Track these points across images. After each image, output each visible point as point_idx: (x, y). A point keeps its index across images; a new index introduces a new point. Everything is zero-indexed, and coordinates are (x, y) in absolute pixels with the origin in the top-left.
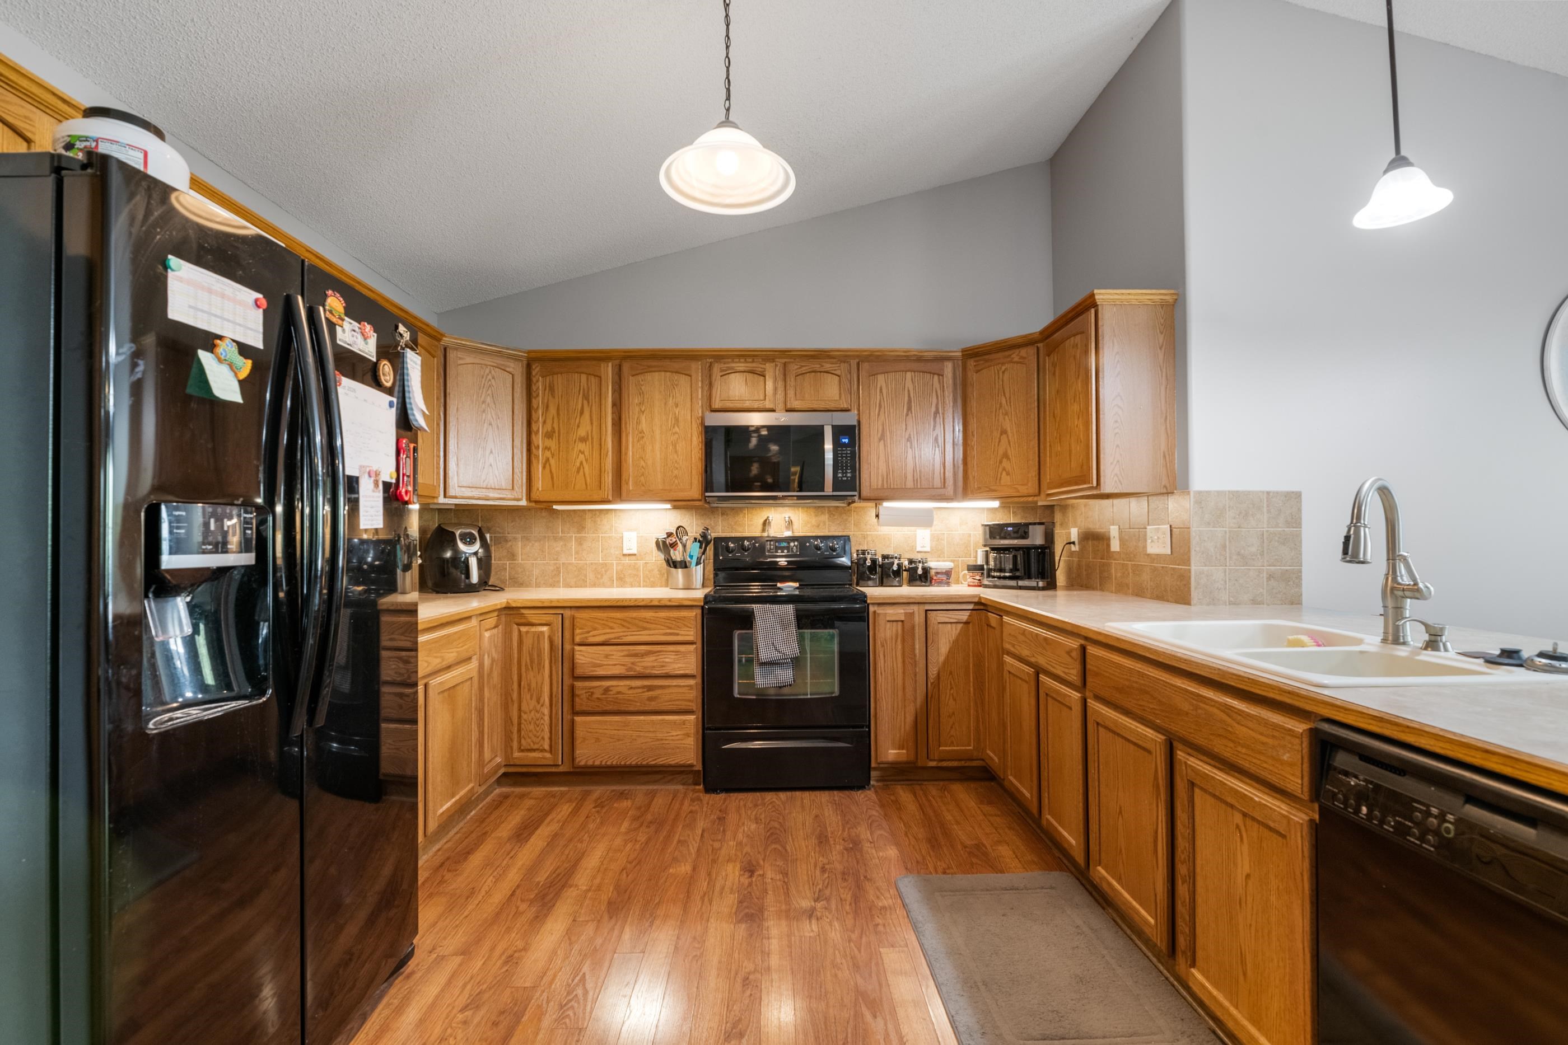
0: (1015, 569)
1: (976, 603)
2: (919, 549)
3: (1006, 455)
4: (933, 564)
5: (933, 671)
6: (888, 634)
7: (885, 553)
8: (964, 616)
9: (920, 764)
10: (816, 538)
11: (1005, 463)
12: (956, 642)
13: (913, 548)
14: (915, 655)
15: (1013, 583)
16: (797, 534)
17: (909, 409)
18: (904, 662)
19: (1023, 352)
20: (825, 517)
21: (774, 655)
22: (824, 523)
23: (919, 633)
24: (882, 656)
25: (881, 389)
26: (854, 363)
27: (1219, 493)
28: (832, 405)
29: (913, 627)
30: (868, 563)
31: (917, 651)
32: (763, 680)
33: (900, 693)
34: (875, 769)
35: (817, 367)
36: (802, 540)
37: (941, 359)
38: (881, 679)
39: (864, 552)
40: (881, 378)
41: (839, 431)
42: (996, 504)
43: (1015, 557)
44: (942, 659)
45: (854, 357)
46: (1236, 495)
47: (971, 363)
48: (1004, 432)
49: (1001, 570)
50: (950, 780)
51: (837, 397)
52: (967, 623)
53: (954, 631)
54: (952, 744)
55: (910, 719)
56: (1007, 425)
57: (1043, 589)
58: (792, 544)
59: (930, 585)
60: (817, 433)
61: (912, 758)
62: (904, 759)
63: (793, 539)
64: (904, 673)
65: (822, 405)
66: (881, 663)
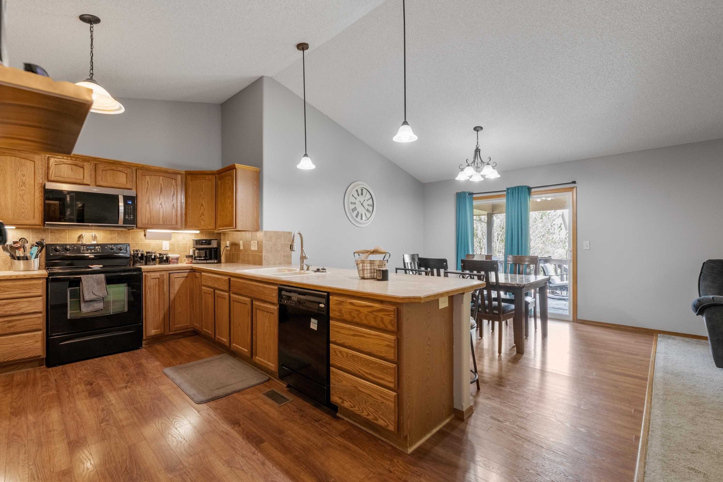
0: (206, 256)
1: (190, 269)
2: (164, 249)
3: (203, 214)
4: (170, 255)
5: (172, 297)
6: (152, 284)
7: (148, 251)
8: (186, 275)
9: (166, 334)
10: (111, 244)
11: (203, 217)
12: (182, 285)
13: (161, 249)
14: (164, 291)
15: (205, 262)
16: (99, 243)
17: (161, 192)
18: (159, 295)
19: (210, 177)
20: (116, 235)
21: (93, 297)
22: (115, 238)
23: (166, 282)
24: (149, 293)
25: (148, 182)
26: (134, 169)
27: (271, 232)
28: (122, 186)
29: (163, 280)
30: (140, 255)
31: (165, 290)
32: (86, 309)
33: (157, 307)
34: (145, 340)
35: (114, 168)
36: (103, 246)
37: (176, 173)
38: (149, 303)
39: (137, 251)
40: (148, 178)
41: (126, 198)
42: (198, 232)
43: (206, 252)
44: (176, 292)
45: (134, 166)
46: (275, 232)
47: (189, 177)
48: (202, 205)
49: (200, 257)
50: (179, 338)
51: (125, 183)
52: (187, 277)
53: (181, 281)
54: (180, 324)
55: (162, 317)
56: (204, 203)
57: (216, 263)
58: (97, 247)
59: (170, 263)
60: (116, 198)
61: (162, 332)
62: (159, 333)
63: (98, 245)
64: (159, 299)
65: (117, 186)
66: (148, 296)
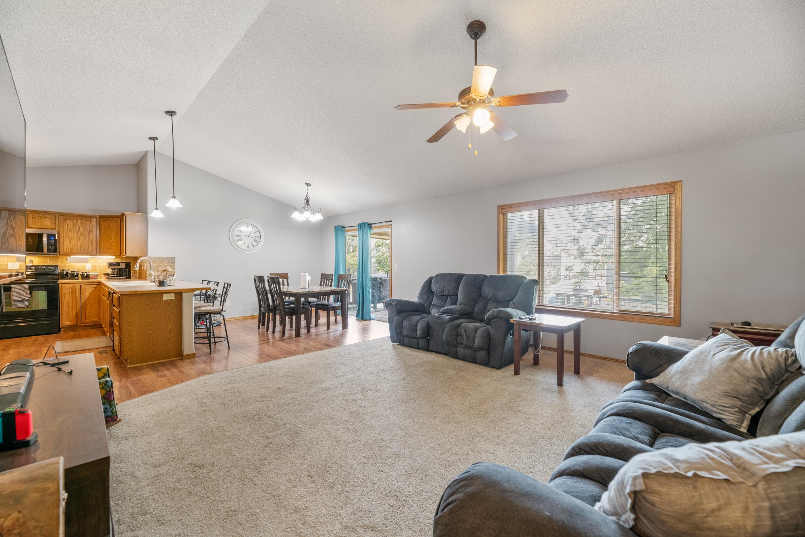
0: (117, 274)
1: (98, 283)
2: (87, 269)
3: (111, 245)
4: (92, 273)
5: (83, 301)
6: (66, 291)
7: (72, 270)
8: (94, 286)
9: (78, 325)
10: (43, 266)
11: (111, 247)
12: (91, 293)
13: (85, 269)
14: (76, 297)
15: (116, 278)
16: (35, 264)
17: (79, 230)
18: (72, 299)
19: (116, 219)
20: (48, 259)
21: (20, 299)
22: (47, 261)
23: (78, 291)
24: (64, 297)
25: (68, 224)
26: (57, 216)
27: (155, 257)
28: (48, 227)
29: (76, 290)
30: (65, 273)
31: (77, 296)
32: (15, 307)
33: (71, 307)
34: (62, 328)
35: (41, 216)
36: (37, 267)
37: (91, 217)
38: (64, 304)
39: (63, 270)
40: (68, 221)
41: (49, 236)
42: (114, 257)
43: (117, 271)
44: (86, 297)
45: (57, 214)
46: (159, 258)
47: (102, 219)
48: (111, 239)
49: (113, 275)
50: (90, 329)
51: (50, 225)
52: (95, 288)
53: (91, 290)
54: (90, 319)
55: (74, 313)
56: (112, 237)
57: (124, 279)
58: (32, 268)
59: (90, 279)
60: (40, 236)
61: (75, 323)
62: (72, 324)
63: (33, 266)
64: (72, 302)
65: (44, 227)
66: (63, 299)
